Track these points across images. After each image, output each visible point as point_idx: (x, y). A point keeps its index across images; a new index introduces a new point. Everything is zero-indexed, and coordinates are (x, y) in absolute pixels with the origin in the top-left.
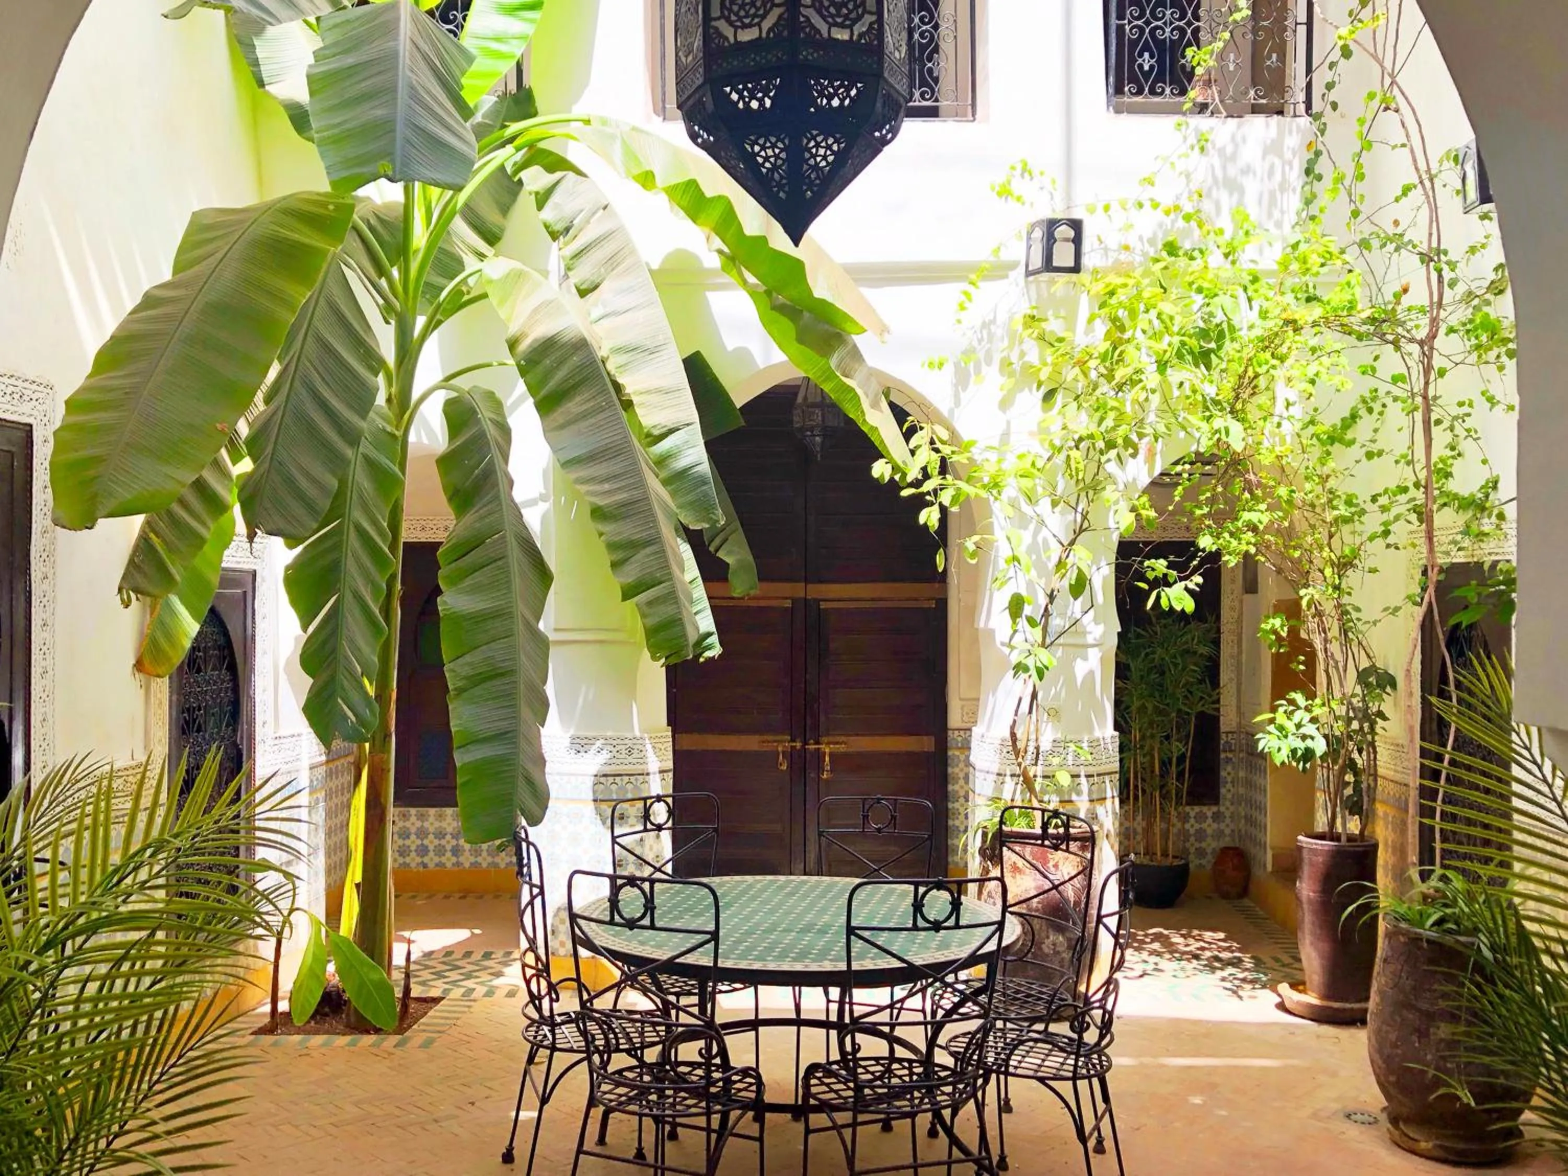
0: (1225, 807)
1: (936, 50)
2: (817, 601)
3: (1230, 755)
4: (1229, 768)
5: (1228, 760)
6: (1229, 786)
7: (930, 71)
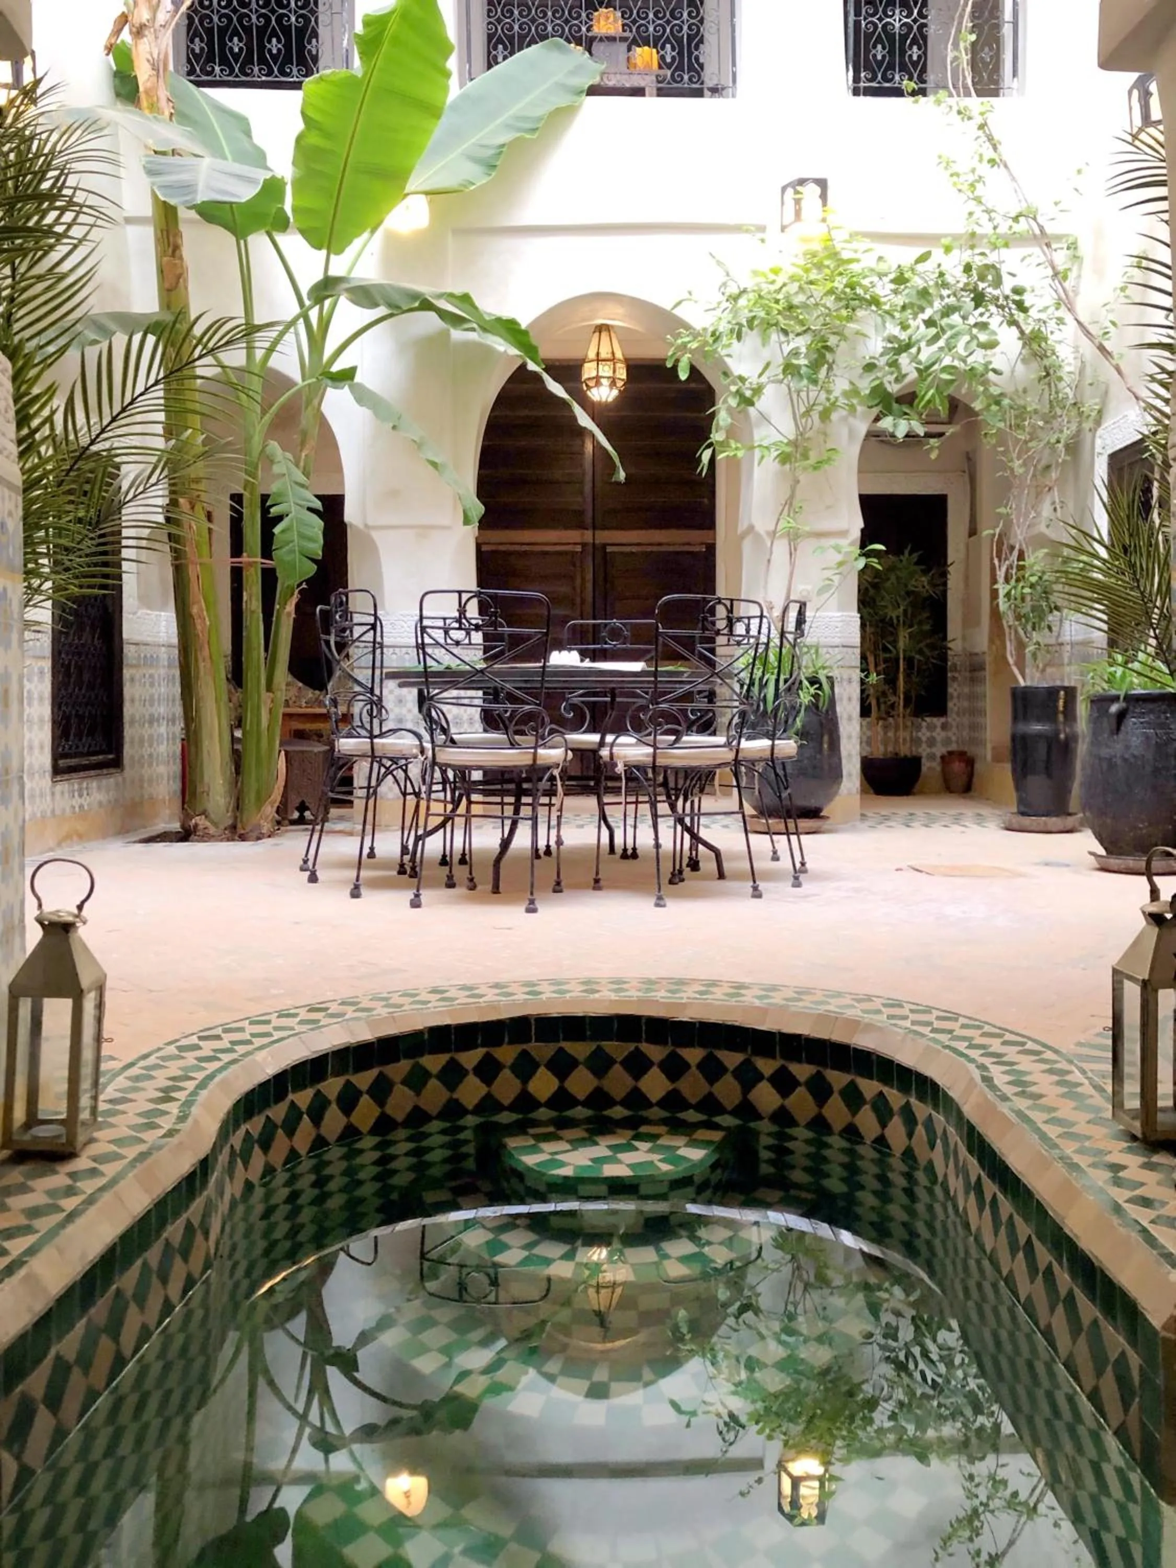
0: (952, 718)
1: (701, 41)
2: (604, 546)
3: (956, 675)
4: (955, 685)
5: (954, 679)
6: (955, 700)
7: (697, 59)
